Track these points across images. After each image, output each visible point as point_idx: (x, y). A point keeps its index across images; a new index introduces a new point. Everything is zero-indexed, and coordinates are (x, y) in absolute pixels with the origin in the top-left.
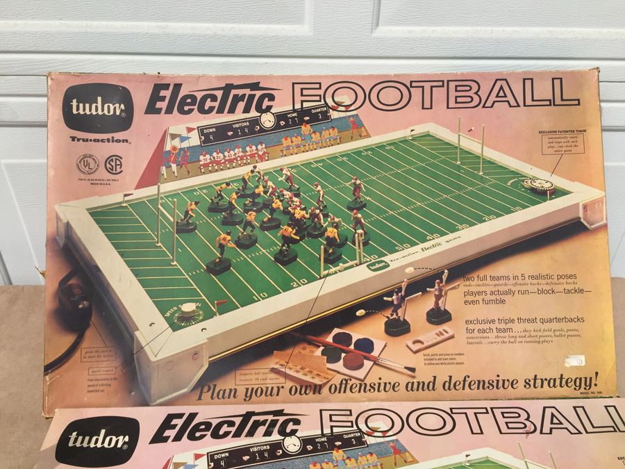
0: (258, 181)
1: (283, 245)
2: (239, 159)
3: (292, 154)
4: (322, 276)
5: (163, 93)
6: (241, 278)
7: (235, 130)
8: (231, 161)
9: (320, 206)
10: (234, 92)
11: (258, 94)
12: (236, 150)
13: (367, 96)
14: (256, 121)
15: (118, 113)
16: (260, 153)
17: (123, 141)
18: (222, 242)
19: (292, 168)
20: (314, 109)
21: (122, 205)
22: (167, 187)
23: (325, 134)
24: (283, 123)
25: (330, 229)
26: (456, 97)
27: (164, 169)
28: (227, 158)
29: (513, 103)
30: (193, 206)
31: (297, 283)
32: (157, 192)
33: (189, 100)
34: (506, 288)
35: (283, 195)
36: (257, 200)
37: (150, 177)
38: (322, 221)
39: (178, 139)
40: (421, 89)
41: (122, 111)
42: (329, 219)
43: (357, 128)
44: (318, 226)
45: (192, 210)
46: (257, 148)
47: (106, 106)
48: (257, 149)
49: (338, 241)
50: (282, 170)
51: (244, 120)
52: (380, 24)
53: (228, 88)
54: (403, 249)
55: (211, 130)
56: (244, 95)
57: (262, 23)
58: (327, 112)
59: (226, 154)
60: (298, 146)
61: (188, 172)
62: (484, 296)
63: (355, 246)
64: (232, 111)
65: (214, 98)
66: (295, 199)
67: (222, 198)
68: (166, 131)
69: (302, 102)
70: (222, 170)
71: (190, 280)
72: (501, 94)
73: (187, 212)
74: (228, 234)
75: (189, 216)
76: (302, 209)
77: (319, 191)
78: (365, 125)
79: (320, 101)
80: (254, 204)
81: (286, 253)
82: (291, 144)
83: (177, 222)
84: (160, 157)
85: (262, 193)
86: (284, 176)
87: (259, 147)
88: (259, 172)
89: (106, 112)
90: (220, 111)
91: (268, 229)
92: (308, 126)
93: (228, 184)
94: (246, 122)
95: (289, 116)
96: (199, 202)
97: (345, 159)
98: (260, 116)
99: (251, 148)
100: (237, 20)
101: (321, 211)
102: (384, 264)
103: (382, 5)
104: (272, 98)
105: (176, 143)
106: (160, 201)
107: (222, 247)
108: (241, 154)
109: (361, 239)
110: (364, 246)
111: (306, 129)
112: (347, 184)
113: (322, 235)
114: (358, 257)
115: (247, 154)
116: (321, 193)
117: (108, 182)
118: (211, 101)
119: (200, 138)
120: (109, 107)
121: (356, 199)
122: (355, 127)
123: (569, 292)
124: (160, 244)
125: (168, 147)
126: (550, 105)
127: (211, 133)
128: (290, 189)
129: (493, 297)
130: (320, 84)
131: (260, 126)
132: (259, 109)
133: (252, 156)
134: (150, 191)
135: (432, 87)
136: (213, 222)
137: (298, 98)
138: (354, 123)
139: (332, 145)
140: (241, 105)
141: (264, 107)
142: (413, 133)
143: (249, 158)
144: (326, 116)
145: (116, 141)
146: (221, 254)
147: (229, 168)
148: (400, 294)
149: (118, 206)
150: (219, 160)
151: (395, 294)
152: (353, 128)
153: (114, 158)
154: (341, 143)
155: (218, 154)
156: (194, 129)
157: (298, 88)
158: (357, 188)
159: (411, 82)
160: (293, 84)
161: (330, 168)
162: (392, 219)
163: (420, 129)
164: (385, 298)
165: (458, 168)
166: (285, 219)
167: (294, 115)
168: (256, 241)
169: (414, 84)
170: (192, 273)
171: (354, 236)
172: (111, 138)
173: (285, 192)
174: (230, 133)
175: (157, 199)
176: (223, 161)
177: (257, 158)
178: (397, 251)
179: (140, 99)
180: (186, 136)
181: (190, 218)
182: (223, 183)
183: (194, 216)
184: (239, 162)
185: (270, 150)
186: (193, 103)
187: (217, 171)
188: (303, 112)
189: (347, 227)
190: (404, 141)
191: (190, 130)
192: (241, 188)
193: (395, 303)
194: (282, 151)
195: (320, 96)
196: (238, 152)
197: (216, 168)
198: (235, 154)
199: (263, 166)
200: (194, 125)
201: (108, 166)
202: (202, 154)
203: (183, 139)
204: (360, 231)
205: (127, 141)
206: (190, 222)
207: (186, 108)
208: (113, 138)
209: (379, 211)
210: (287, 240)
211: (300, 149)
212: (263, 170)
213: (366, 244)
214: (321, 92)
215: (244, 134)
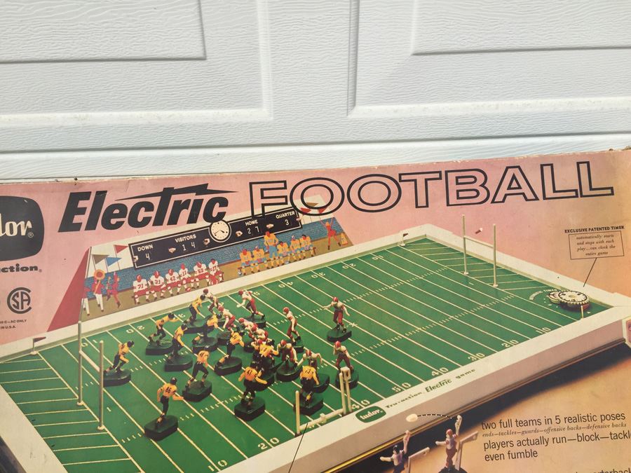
0: (211, 309)
1: (246, 394)
2: (184, 282)
3: (253, 272)
4: (298, 432)
5: (82, 204)
6: (192, 442)
7: (178, 246)
8: (174, 285)
9: (291, 338)
10: (174, 198)
11: (206, 198)
12: (181, 271)
13: (346, 195)
14: (205, 233)
15: (23, 233)
16: (212, 273)
17: (31, 269)
18: (165, 394)
19: (254, 290)
20: (278, 214)
21: (32, 353)
22: (91, 326)
23: (295, 244)
24: (239, 233)
25: (306, 368)
26: (458, 191)
27: (85, 303)
28: (170, 282)
29: (530, 195)
30: (126, 349)
31: (266, 445)
32: (77, 334)
33: (117, 211)
34: (537, 436)
35: (244, 327)
36: (209, 335)
37: (68, 314)
38: (296, 358)
39: (103, 262)
40: (413, 182)
41: (28, 230)
42: (305, 355)
43: (335, 235)
44: (291, 364)
45: (124, 354)
46: (207, 266)
47: (8, 225)
48: (208, 268)
49: (318, 383)
50: (241, 293)
51: (189, 233)
52: (357, 104)
53: (166, 194)
54: (402, 390)
55: (147, 247)
56: (189, 201)
57: (210, 108)
58: (295, 217)
59: (168, 276)
60: (260, 262)
61: (119, 304)
62: (509, 448)
63: (339, 388)
64: (173, 221)
65: (149, 207)
66: (259, 331)
67: (164, 334)
68: (87, 252)
69: (263, 205)
70: (163, 297)
71: (124, 450)
72: (514, 185)
73: (117, 358)
74: (173, 383)
75: (120, 362)
76: (269, 344)
77: (290, 319)
78: (345, 231)
79: (286, 203)
80: (206, 340)
81: (249, 404)
82: (251, 259)
83: (105, 372)
84: (80, 287)
85: (216, 326)
86: (244, 301)
87: (211, 265)
88: (211, 298)
89: (8, 232)
90: (158, 222)
91: (225, 373)
92: (272, 235)
93: (171, 316)
94: (192, 234)
95: (247, 224)
96: (133, 343)
97: (321, 274)
98: (210, 226)
99: (200, 267)
100: (175, 106)
101: (294, 344)
102: (378, 411)
103: (358, 82)
104: (224, 203)
105: (102, 266)
106: (82, 345)
107: (165, 401)
108: (187, 276)
109: (347, 379)
110: (351, 388)
111: (269, 239)
112: (326, 308)
113: (295, 376)
114: (344, 405)
115: (196, 275)
116: (293, 321)
117: (12, 325)
118: (146, 211)
119: (133, 259)
120: (11, 226)
121: (338, 326)
122: (332, 234)
123: (617, 436)
124: (82, 403)
125: (91, 273)
126: (577, 196)
127: (146, 251)
128: (252, 318)
129: (522, 449)
130: (285, 182)
131: (211, 239)
132: (208, 217)
133: (202, 277)
134: (69, 332)
135: (426, 180)
136: (151, 368)
137: (258, 201)
138: (330, 229)
139: (304, 258)
140: (185, 214)
141: (215, 215)
142: (406, 238)
143: (197, 280)
144: (294, 222)
145: (22, 269)
146: (165, 410)
147: (172, 295)
148: (401, 452)
149: (27, 355)
150: (158, 285)
151: (394, 452)
152: (330, 235)
153: (20, 292)
154: (315, 254)
155: (157, 277)
156: (125, 247)
157: (257, 189)
158: (338, 312)
159: (400, 175)
160: (251, 184)
161: (303, 287)
162: (385, 351)
163: (414, 233)
164: (382, 458)
165: (466, 280)
166: (246, 358)
167: (253, 222)
168: (209, 391)
169: (404, 178)
170: (126, 440)
171: (338, 376)
172: (15, 267)
173: (246, 323)
174: (172, 250)
175: (78, 341)
176: (164, 286)
177: (208, 280)
178: (395, 393)
179: (53, 214)
180: (115, 256)
181: (122, 364)
182: (165, 315)
183: (127, 361)
184: (185, 286)
185: (224, 268)
186: (122, 214)
187: (156, 299)
188: (264, 219)
189: (329, 364)
190: (396, 248)
191: (119, 248)
192: (188, 320)
193: (396, 463)
194: (240, 268)
195: (286, 197)
196: (183, 273)
197: (155, 295)
198: (180, 276)
199: (215, 290)
200: (125, 242)
201: (12, 302)
202: (136, 279)
203: (110, 261)
204: (345, 369)
205: (36, 268)
206: (122, 370)
207: (113, 221)
208: (17, 265)
209: (369, 341)
210: (251, 386)
211: (264, 265)
212: (215, 295)
213: (353, 385)
214: (287, 193)
215: (190, 250)
